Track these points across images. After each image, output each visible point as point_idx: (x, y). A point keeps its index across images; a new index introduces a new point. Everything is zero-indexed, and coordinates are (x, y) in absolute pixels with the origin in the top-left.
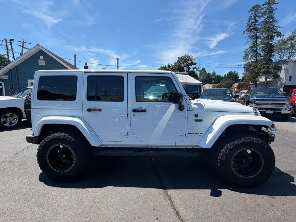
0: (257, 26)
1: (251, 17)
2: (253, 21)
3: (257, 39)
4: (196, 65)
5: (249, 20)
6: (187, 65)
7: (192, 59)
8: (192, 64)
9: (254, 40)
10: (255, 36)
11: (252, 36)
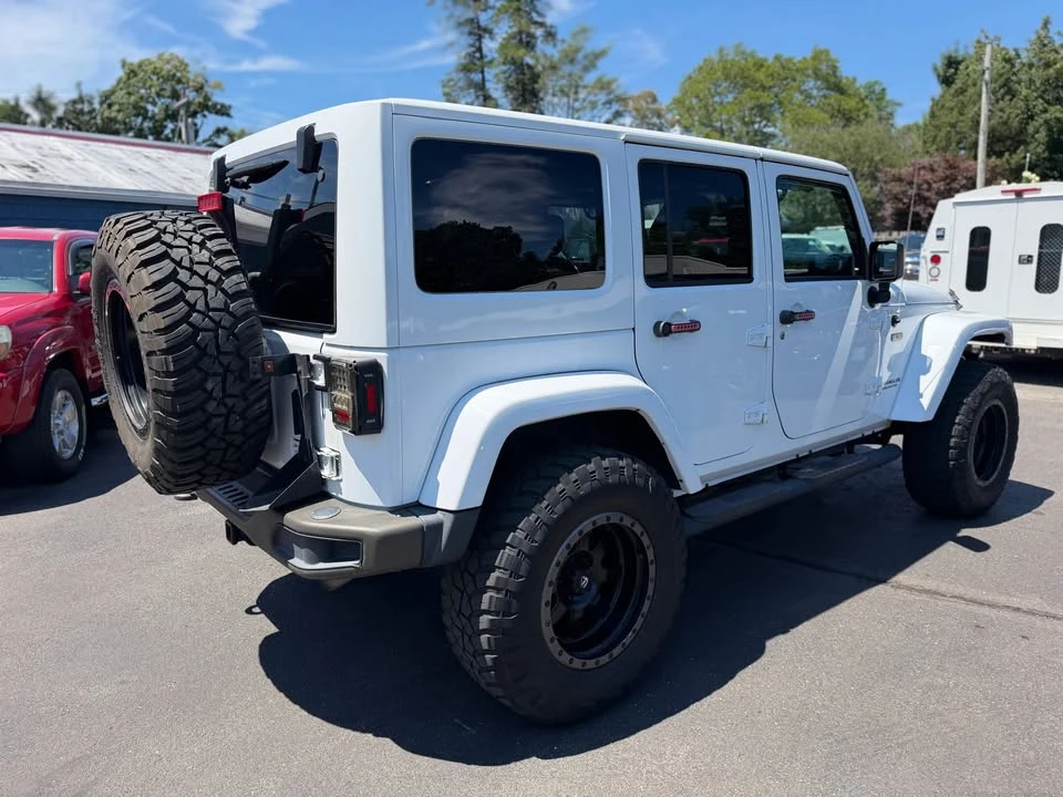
3: (480, 38)
4: (228, 115)
6: (187, 112)
7: (207, 81)
8: (207, 107)
9: (471, 40)
10: (474, 22)
11: (462, 20)
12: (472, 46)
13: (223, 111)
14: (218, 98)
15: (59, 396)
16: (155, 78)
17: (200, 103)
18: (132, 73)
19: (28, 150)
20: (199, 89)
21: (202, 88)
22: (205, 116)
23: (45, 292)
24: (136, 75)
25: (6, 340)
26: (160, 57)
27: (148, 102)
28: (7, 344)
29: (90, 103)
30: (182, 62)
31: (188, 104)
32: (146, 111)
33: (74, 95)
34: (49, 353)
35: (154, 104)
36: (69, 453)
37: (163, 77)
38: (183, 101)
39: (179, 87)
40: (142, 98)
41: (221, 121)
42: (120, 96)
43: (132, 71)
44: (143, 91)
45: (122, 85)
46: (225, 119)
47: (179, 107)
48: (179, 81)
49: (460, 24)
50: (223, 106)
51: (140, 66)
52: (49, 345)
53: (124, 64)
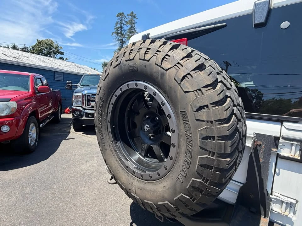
0: (123, 32)
1: (118, 21)
2: (119, 26)
3: (123, 43)
5: (117, 24)
6: (53, 52)
7: (58, 46)
8: (58, 52)
9: (121, 44)
10: (122, 40)
11: (119, 39)
12: (121, 45)
13: (62, 54)
14: (61, 50)
15: (31, 125)
16: (45, 44)
17: (56, 51)
18: (40, 43)
19: (15, 54)
20: (56, 48)
21: (57, 48)
22: (57, 54)
23: (27, 91)
24: (41, 43)
25: (15, 107)
26: (47, 40)
27: (43, 50)
28: (15, 108)
29: (28, 49)
30: (52, 42)
31: (54, 51)
32: (42, 51)
33: (23, 47)
34: (29, 111)
35: (45, 50)
36: (33, 144)
37: (47, 44)
38: (53, 50)
39: (51, 47)
40: (42, 48)
41: (61, 56)
42: (36, 47)
43: (40, 42)
44: (42, 47)
45: (37, 45)
46: (62, 55)
47: (51, 52)
48: (52, 46)
49: (118, 40)
50: (62, 52)
51: (42, 41)
52: (29, 108)
53: (38, 40)
